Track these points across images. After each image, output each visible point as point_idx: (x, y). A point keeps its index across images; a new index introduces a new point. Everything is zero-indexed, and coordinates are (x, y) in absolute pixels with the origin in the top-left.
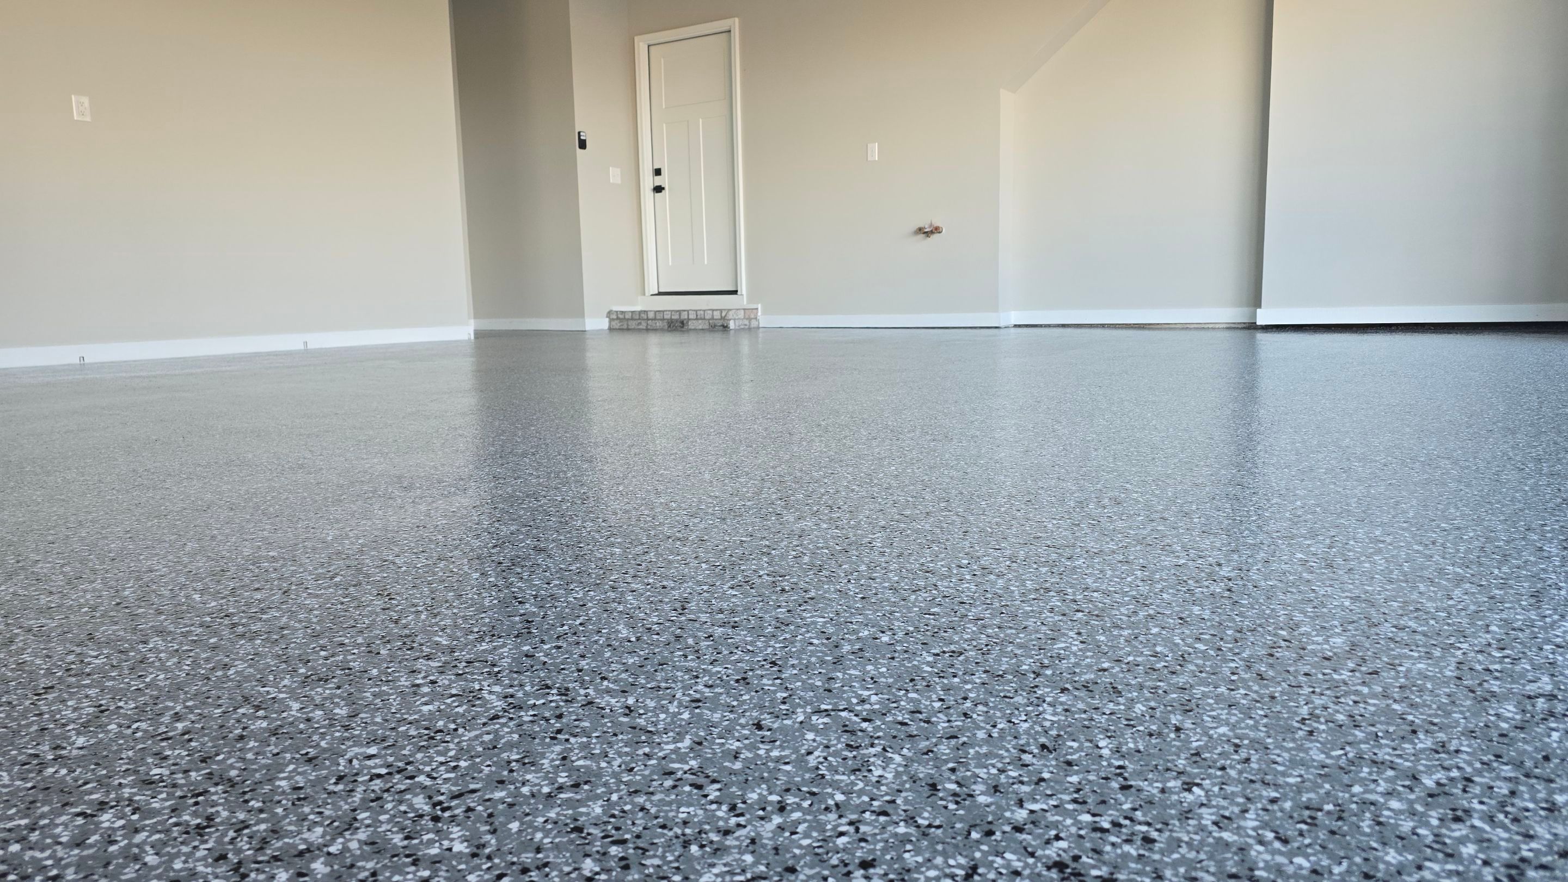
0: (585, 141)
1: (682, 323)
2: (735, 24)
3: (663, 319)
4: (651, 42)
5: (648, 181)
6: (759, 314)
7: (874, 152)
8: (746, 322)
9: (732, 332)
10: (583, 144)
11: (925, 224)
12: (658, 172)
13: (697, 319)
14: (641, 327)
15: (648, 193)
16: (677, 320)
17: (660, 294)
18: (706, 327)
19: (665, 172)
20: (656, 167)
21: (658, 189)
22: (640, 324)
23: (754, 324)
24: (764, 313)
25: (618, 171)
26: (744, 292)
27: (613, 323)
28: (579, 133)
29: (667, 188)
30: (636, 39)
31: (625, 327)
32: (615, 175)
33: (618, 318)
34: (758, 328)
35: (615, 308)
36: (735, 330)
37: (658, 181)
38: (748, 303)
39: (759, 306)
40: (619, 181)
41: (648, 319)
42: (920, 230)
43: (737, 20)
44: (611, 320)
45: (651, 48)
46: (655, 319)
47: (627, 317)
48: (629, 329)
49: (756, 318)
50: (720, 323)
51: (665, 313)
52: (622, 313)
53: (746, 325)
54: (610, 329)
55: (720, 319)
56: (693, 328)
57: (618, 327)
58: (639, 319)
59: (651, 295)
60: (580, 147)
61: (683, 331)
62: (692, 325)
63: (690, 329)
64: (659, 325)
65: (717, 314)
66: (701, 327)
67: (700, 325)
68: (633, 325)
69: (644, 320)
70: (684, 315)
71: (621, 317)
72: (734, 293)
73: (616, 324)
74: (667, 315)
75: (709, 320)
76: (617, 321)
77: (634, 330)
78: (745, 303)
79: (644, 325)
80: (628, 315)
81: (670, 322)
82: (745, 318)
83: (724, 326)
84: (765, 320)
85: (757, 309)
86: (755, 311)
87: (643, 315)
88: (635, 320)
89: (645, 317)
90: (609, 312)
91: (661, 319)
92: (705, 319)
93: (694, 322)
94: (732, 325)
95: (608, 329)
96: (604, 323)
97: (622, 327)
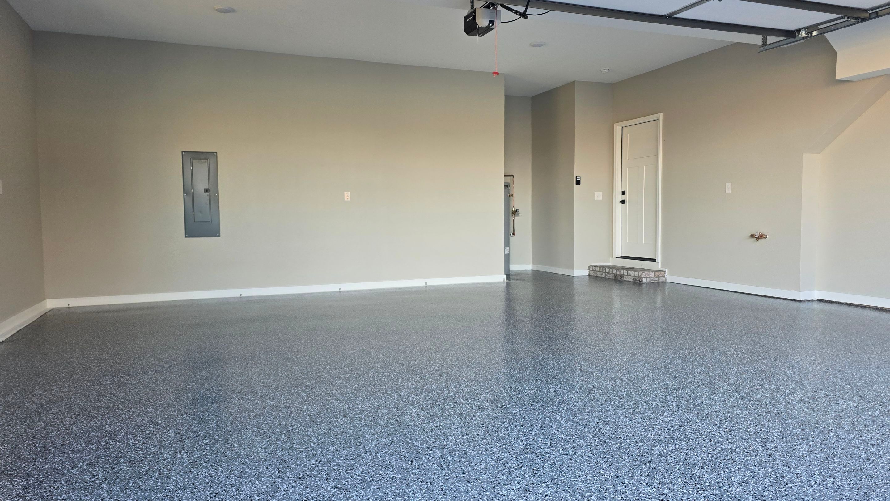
0: (580, 181)
1: (621, 276)
2: (661, 117)
3: (612, 273)
4: (623, 126)
5: (618, 197)
6: (667, 274)
7: (729, 187)
8: (656, 279)
9: (644, 286)
10: (578, 182)
11: (756, 231)
12: (623, 193)
13: (627, 275)
15: (617, 205)
16: (619, 275)
17: (622, 257)
18: (632, 280)
19: (627, 193)
20: (622, 190)
21: (623, 202)
22: (602, 274)
23: (662, 280)
24: (669, 275)
25: (600, 194)
26: (660, 262)
27: (591, 272)
28: (576, 177)
29: (627, 201)
30: (615, 125)
31: (596, 275)
32: (598, 196)
34: (665, 282)
35: (593, 265)
36: (647, 284)
37: (623, 197)
39: (667, 270)
40: (600, 198)
41: (606, 272)
42: (752, 236)
43: (661, 114)
44: (590, 271)
45: (624, 129)
46: (609, 273)
47: (597, 270)
48: (598, 277)
49: (664, 277)
50: (638, 279)
51: (614, 270)
52: (595, 267)
53: (655, 280)
54: (589, 276)
55: (638, 277)
56: (626, 280)
57: (593, 275)
58: (602, 272)
59: (616, 258)
60: (577, 184)
61: (621, 282)
62: (625, 278)
63: (624, 281)
64: (611, 276)
65: (637, 274)
66: (629, 280)
67: (629, 279)
68: (599, 274)
69: (604, 272)
70: (622, 272)
71: (594, 269)
72: (654, 260)
73: (592, 274)
74: (614, 271)
75: (633, 276)
76: (592, 272)
77: (600, 277)
78: (660, 267)
79: (603, 276)
80: (598, 269)
81: (616, 275)
82: (654, 276)
83: (639, 281)
84: (669, 278)
85: (665, 271)
86: (664, 272)
87: (604, 270)
88: (600, 272)
89: (605, 271)
90: (589, 267)
91: (611, 273)
92: (631, 276)
93: (626, 276)
94: (644, 281)
95: (588, 275)
96: (586, 273)
97: (594, 275)
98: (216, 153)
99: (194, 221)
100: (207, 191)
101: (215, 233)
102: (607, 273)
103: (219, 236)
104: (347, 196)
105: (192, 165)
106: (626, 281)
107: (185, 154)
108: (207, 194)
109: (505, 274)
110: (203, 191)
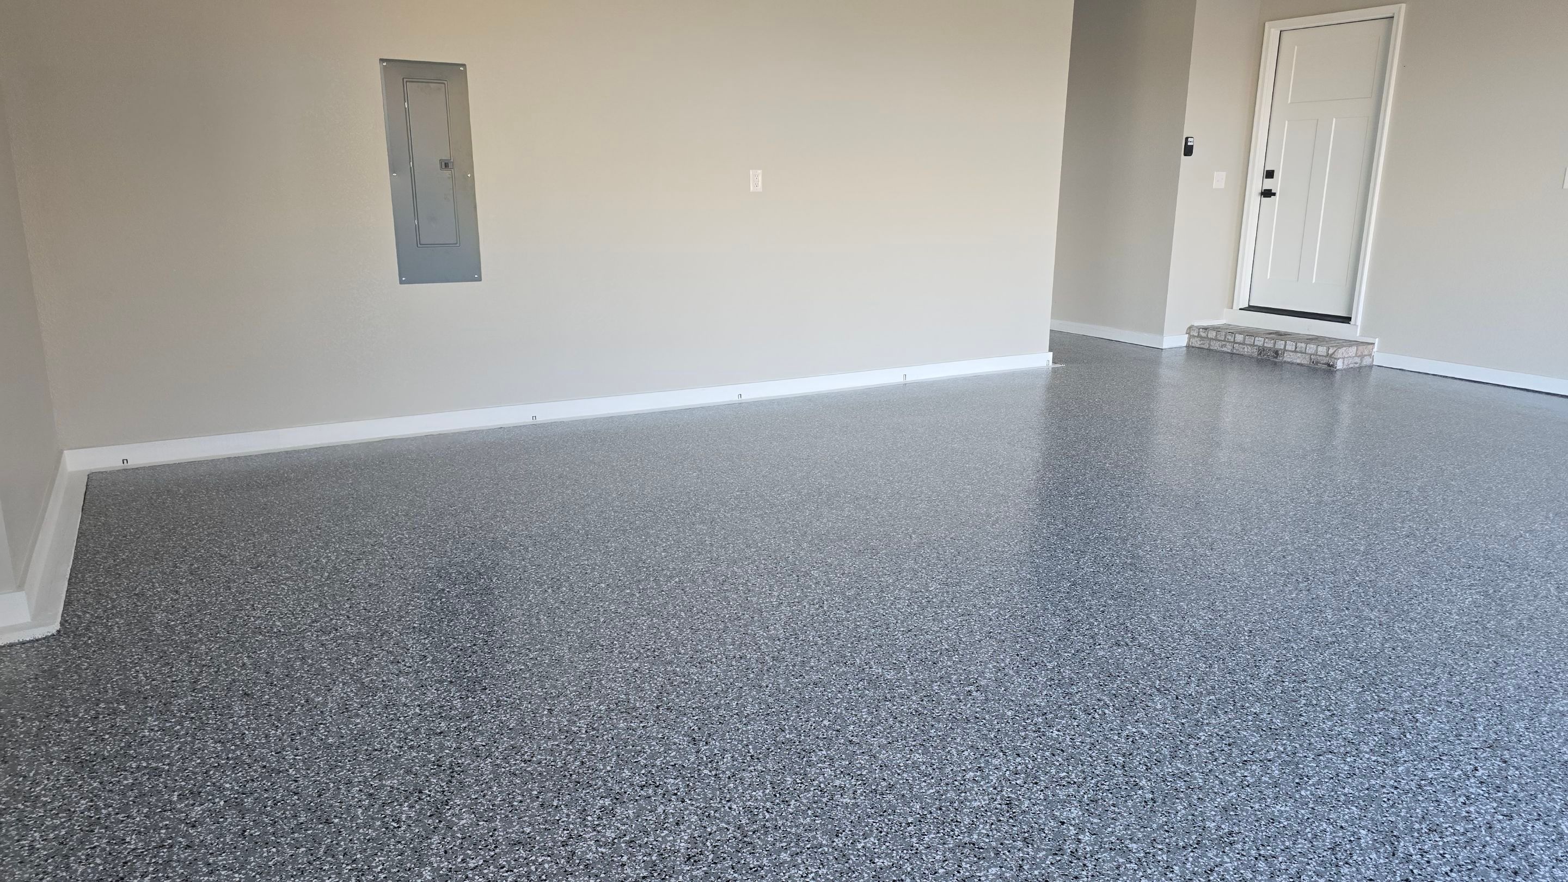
0: (1192, 147)
1: (1276, 352)
2: (1401, 11)
3: (1253, 346)
4: (1284, 29)
5: (1256, 183)
6: (1375, 349)
8: (1357, 360)
9: (1338, 375)
10: (1188, 151)
12: (1270, 174)
13: (1295, 351)
14: (1225, 349)
15: (1253, 197)
16: (1270, 349)
17: (1251, 308)
18: (1306, 361)
19: (1278, 175)
20: (1268, 168)
21: (1267, 193)
22: (1225, 346)
23: (1367, 361)
24: (1380, 350)
25: (1223, 174)
26: (1359, 323)
27: (1193, 340)
28: (1187, 139)
29: (1278, 195)
30: (1267, 24)
31: (1206, 346)
32: (1220, 180)
33: (1199, 336)
34: (1371, 367)
35: (1196, 324)
36: (1344, 371)
37: (1269, 184)
38: (1361, 336)
39: (1377, 341)
40: (1222, 185)
41: (1235, 342)
43: (1404, 6)
44: (1191, 337)
45: (1284, 34)
46: (1243, 344)
47: (1210, 336)
48: (1210, 350)
49: (1370, 355)
50: (1325, 360)
51: (1257, 339)
52: (1206, 329)
53: (1356, 363)
54: (1188, 347)
55: (1326, 357)
56: (1289, 360)
57: (1198, 346)
58: (1224, 341)
59: (1240, 309)
60: (1185, 155)
61: (1275, 363)
62: (1288, 357)
63: (1285, 362)
64: (1247, 350)
65: (1322, 350)
66: (1298, 361)
67: (1298, 358)
68: (1216, 346)
69: (1230, 342)
70: (1280, 345)
71: (1203, 334)
72: (1347, 320)
73: (1196, 343)
74: (1259, 342)
75: (1311, 355)
76: (1198, 339)
77: (1216, 351)
78: (1358, 335)
79: (1228, 348)
80: (1212, 334)
81: (1262, 350)
82: (1356, 356)
83: (1329, 365)
84: (1380, 358)
85: (1374, 344)
86: (1370, 347)
87: (1230, 337)
88: (1219, 341)
89: (1232, 340)
90: (1190, 328)
91: (1250, 345)
92: (1305, 353)
93: (1291, 354)
94: (1339, 365)
95: (1186, 347)
96: (1183, 341)
97: (1202, 346)
98: (464, 65)
99: (419, 243)
100: (446, 165)
101: (472, 272)
102: (1237, 343)
103: (480, 279)
104: (756, 181)
105: (406, 99)
106: (1289, 363)
107: (389, 64)
108: (447, 173)
109: (1050, 350)
110: (439, 166)
